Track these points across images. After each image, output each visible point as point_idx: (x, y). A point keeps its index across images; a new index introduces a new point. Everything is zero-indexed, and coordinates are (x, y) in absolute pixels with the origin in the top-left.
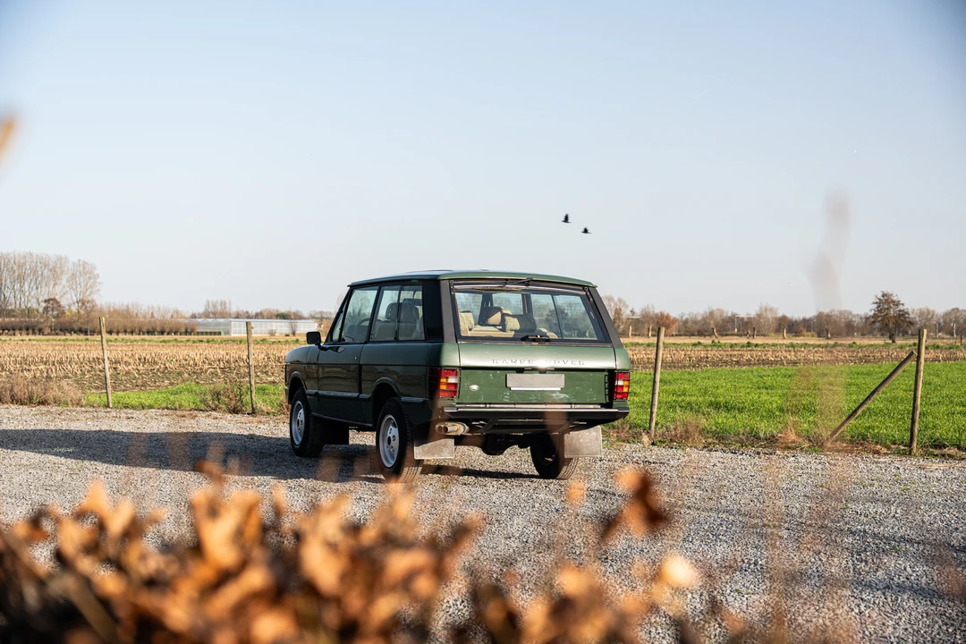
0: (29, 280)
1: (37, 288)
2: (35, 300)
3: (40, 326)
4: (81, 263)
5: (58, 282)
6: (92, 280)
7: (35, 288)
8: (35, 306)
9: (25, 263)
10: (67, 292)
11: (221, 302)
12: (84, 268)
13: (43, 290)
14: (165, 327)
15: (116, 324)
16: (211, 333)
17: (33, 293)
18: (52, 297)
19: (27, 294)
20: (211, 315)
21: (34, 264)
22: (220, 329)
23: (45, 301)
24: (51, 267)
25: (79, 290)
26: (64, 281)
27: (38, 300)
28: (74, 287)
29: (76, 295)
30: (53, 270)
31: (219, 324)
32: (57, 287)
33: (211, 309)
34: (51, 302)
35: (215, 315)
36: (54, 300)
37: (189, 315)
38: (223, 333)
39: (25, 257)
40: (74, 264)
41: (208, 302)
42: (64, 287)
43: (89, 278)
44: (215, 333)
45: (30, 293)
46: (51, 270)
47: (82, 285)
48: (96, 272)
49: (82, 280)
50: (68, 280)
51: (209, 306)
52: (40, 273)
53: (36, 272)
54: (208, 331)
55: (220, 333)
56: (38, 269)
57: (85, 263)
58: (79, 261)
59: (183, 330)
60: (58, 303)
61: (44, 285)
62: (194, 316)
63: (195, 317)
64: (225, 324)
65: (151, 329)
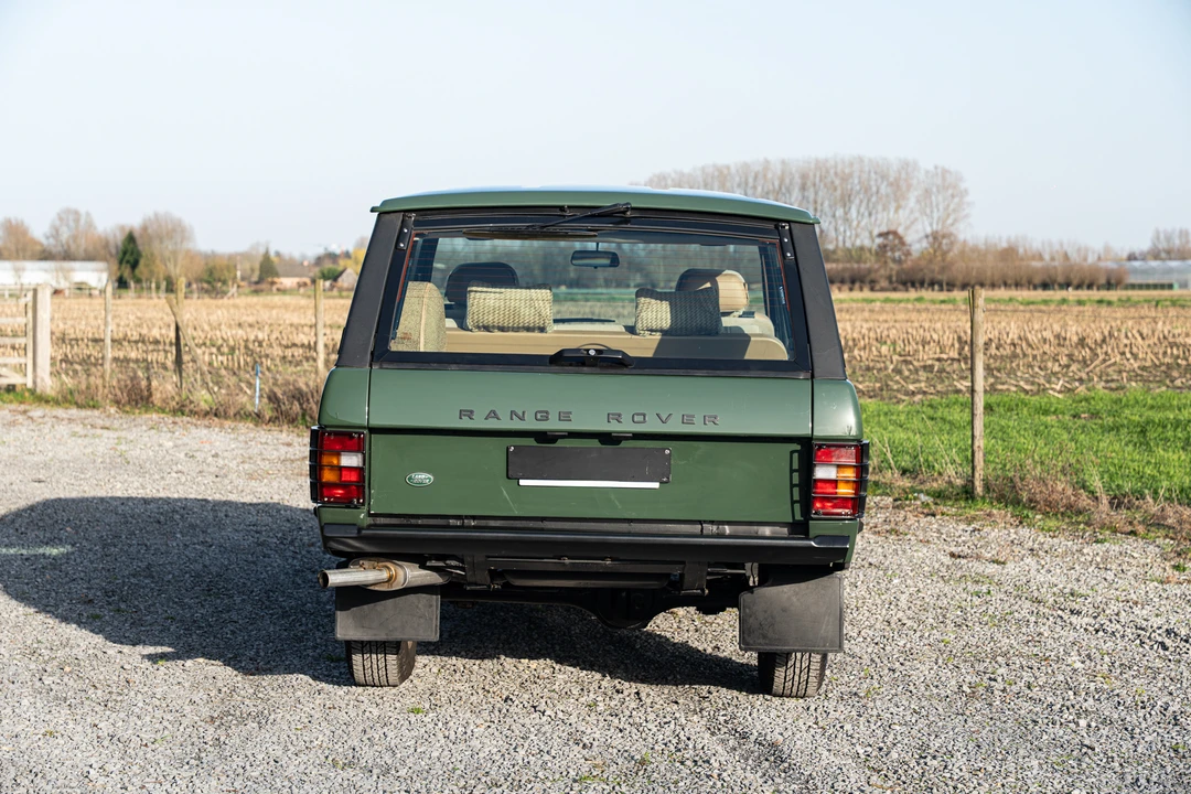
0: (857, 201)
1: (870, 214)
2: (867, 234)
3: (873, 276)
4: (939, 171)
5: (902, 203)
6: (956, 200)
7: (866, 214)
8: (867, 243)
9: (851, 175)
10: (916, 219)
11: (1181, 232)
12: (944, 179)
13: (879, 216)
14: (1072, 276)
15: (989, 274)
16: (1155, 287)
17: (863, 224)
18: (893, 228)
19: (855, 223)
20: (1163, 255)
21: (865, 176)
22: (1172, 279)
23: (880, 235)
24: (891, 179)
25: (935, 215)
26: (912, 202)
27: (871, 233)
28: (928, 211)
29: (931, 225)
30: (896, 185)
31: (1170, 271)
32: (901, 211)
33: (1163, 245)
34: (891, 237)
35: (1170, 254)
36: (895, 233)
37: (1125, 255)
38: (1176, 286)
39: (851, 164)
40: (927, 172)
41: (1158, 233)
42: (912, 212)
43: (953, 196)
44: (1163, 287)
45: (859, 223)
46: (891, 184)
47: (941, 208)
48: (963, 186)
49: (940, 198)
50: (918, 201)
51: (1158, 238)
52: (874, 189)
53: (867, 190)
54: (1151, 281)
55: (1170, 287)
56: (872, 183)
57: (945, 172)
58: (936, 168)
59: (1103, 281)
60: (900, 238)
61: (880, 208)
62: (1131, 257)
63: (1135, 259)
64: (1180, 271)
65: (1048, 280)
